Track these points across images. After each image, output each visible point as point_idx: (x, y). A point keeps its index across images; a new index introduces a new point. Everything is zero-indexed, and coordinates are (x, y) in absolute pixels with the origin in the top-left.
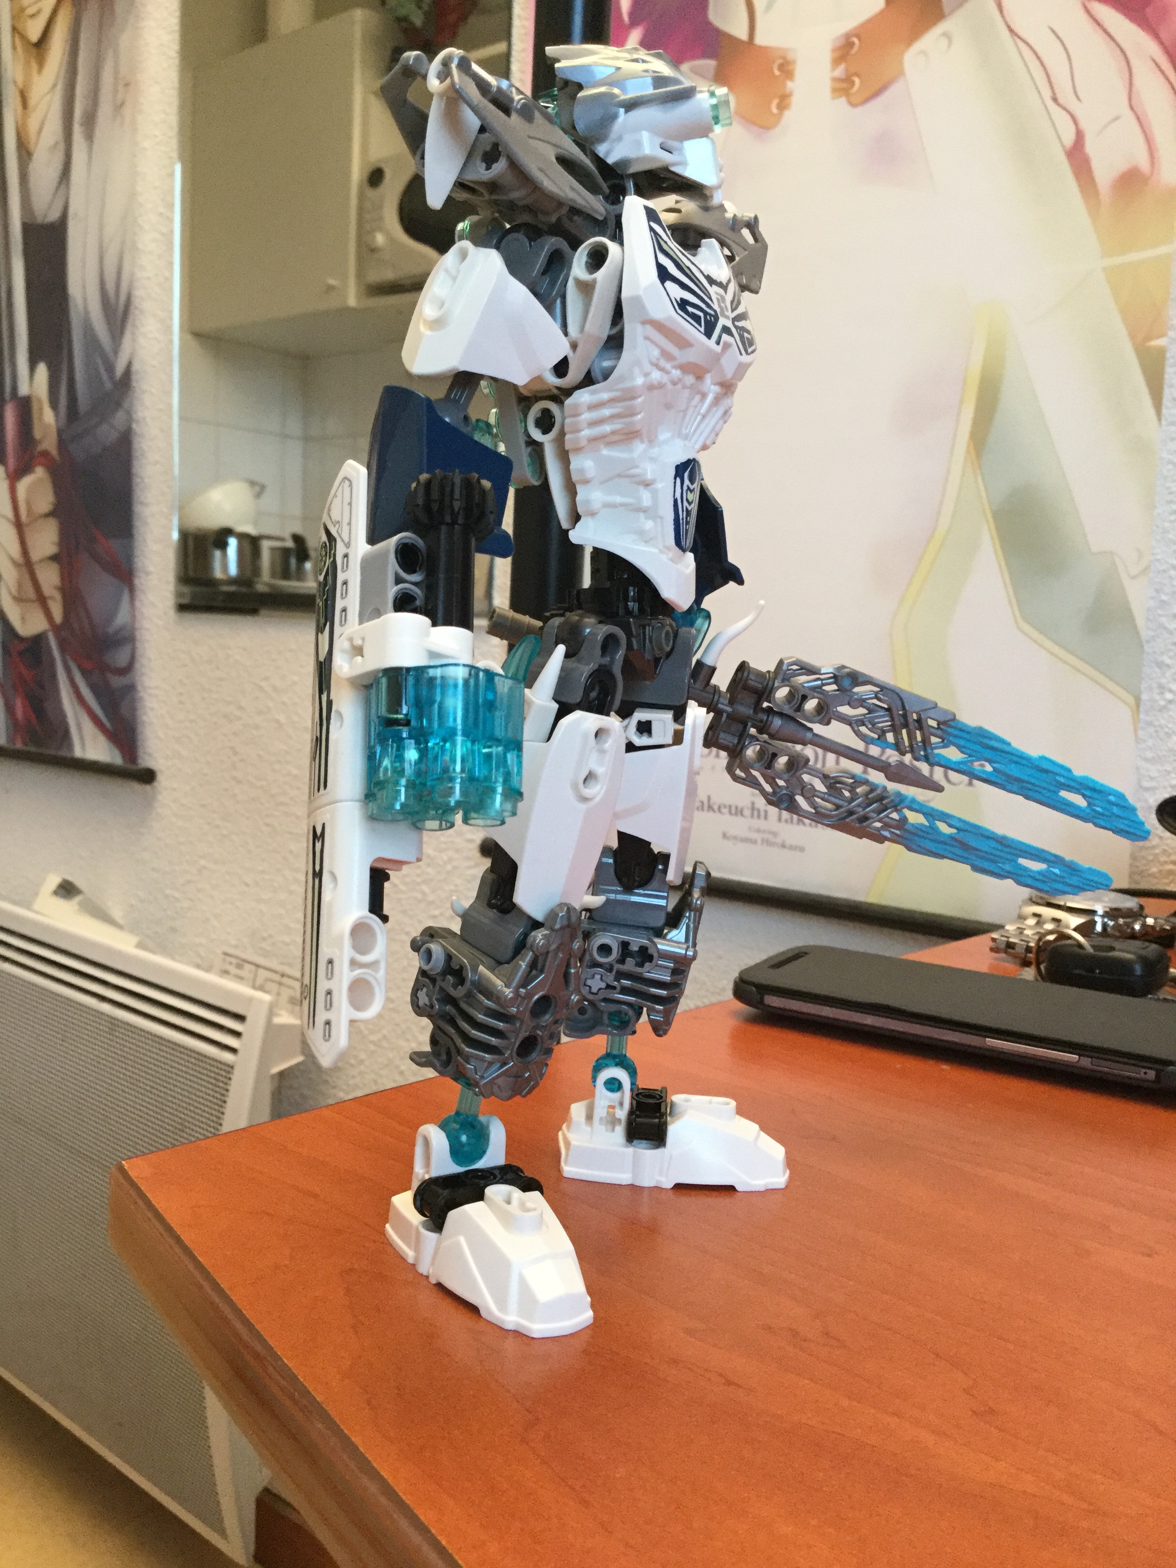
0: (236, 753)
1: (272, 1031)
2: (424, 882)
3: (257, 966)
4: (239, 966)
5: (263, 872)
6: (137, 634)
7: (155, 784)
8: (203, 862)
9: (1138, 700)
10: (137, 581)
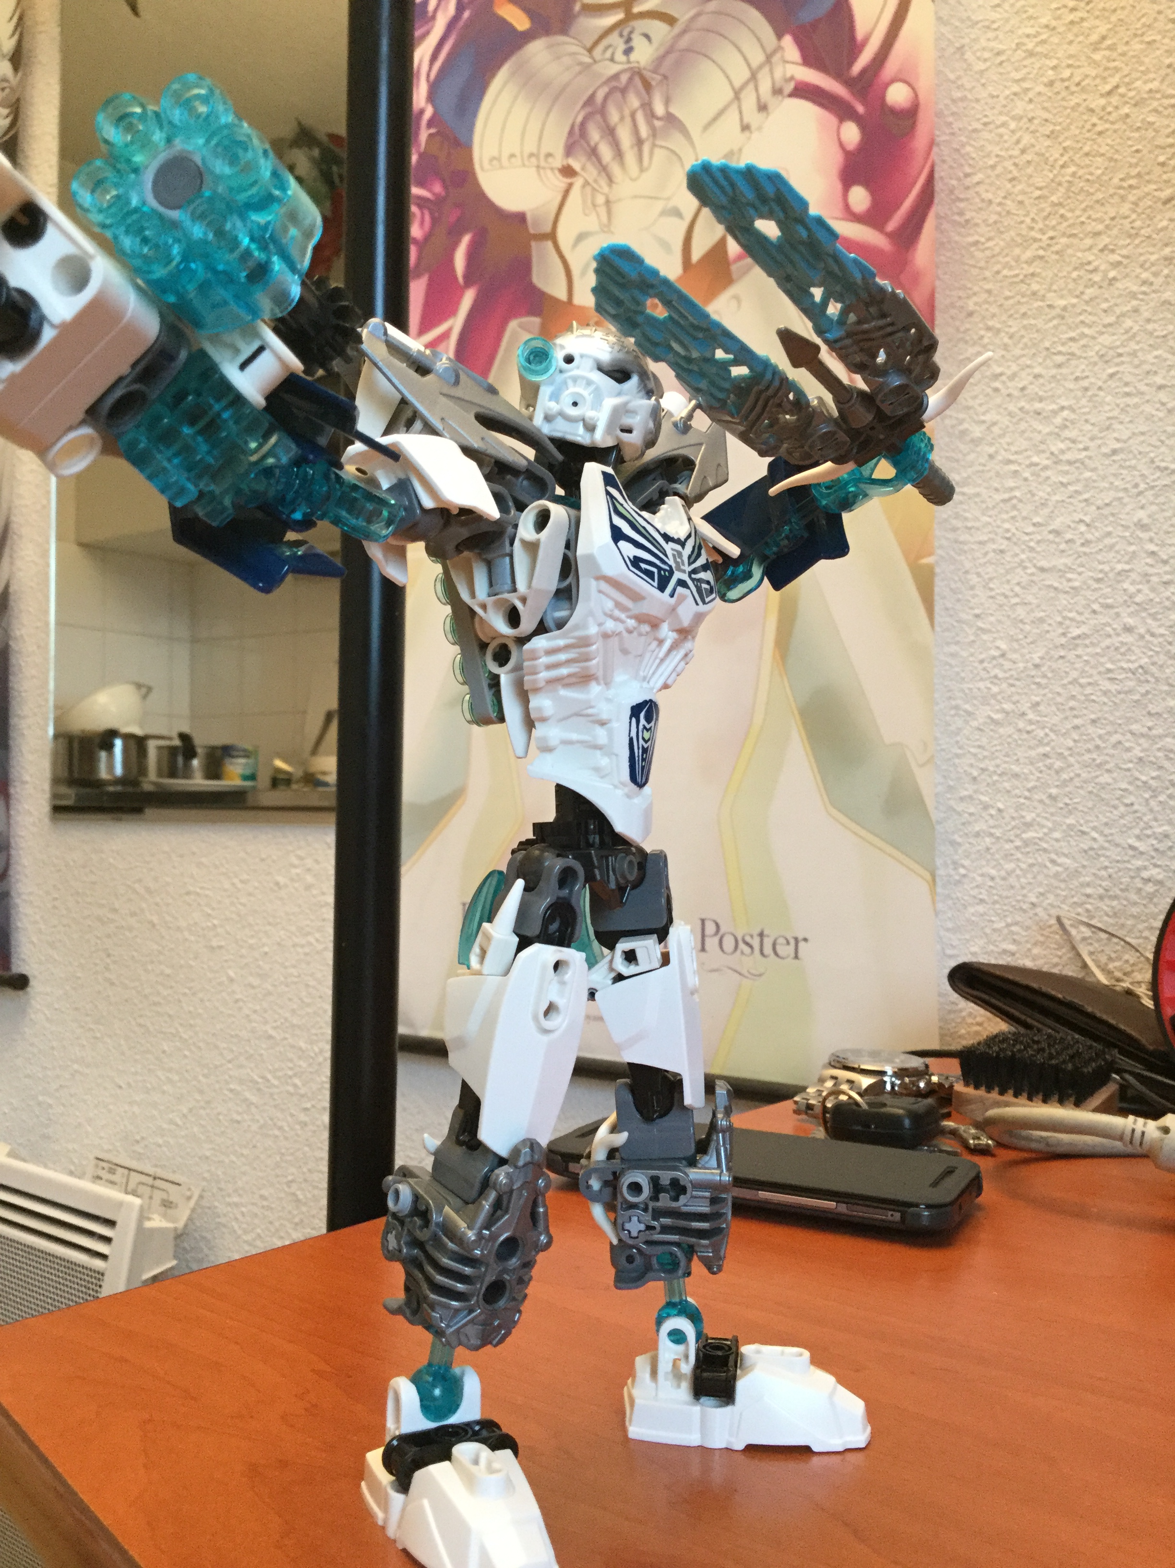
0: (109, 956)
1: (143, 1236)
2: (295, 1075)
3: (130, 1169)
4: (112, 1171)
5: (136, 1073)
6: (12, 841)
7: (29, 989)
8: (76, 1066)
9: (933, 876)
10: (12, 791)
